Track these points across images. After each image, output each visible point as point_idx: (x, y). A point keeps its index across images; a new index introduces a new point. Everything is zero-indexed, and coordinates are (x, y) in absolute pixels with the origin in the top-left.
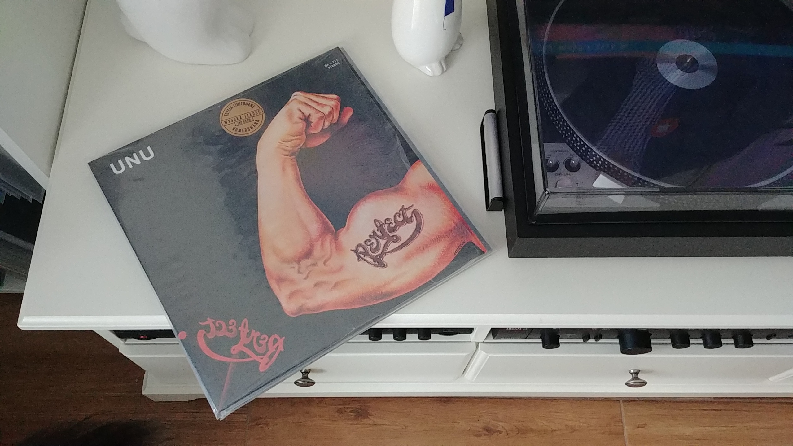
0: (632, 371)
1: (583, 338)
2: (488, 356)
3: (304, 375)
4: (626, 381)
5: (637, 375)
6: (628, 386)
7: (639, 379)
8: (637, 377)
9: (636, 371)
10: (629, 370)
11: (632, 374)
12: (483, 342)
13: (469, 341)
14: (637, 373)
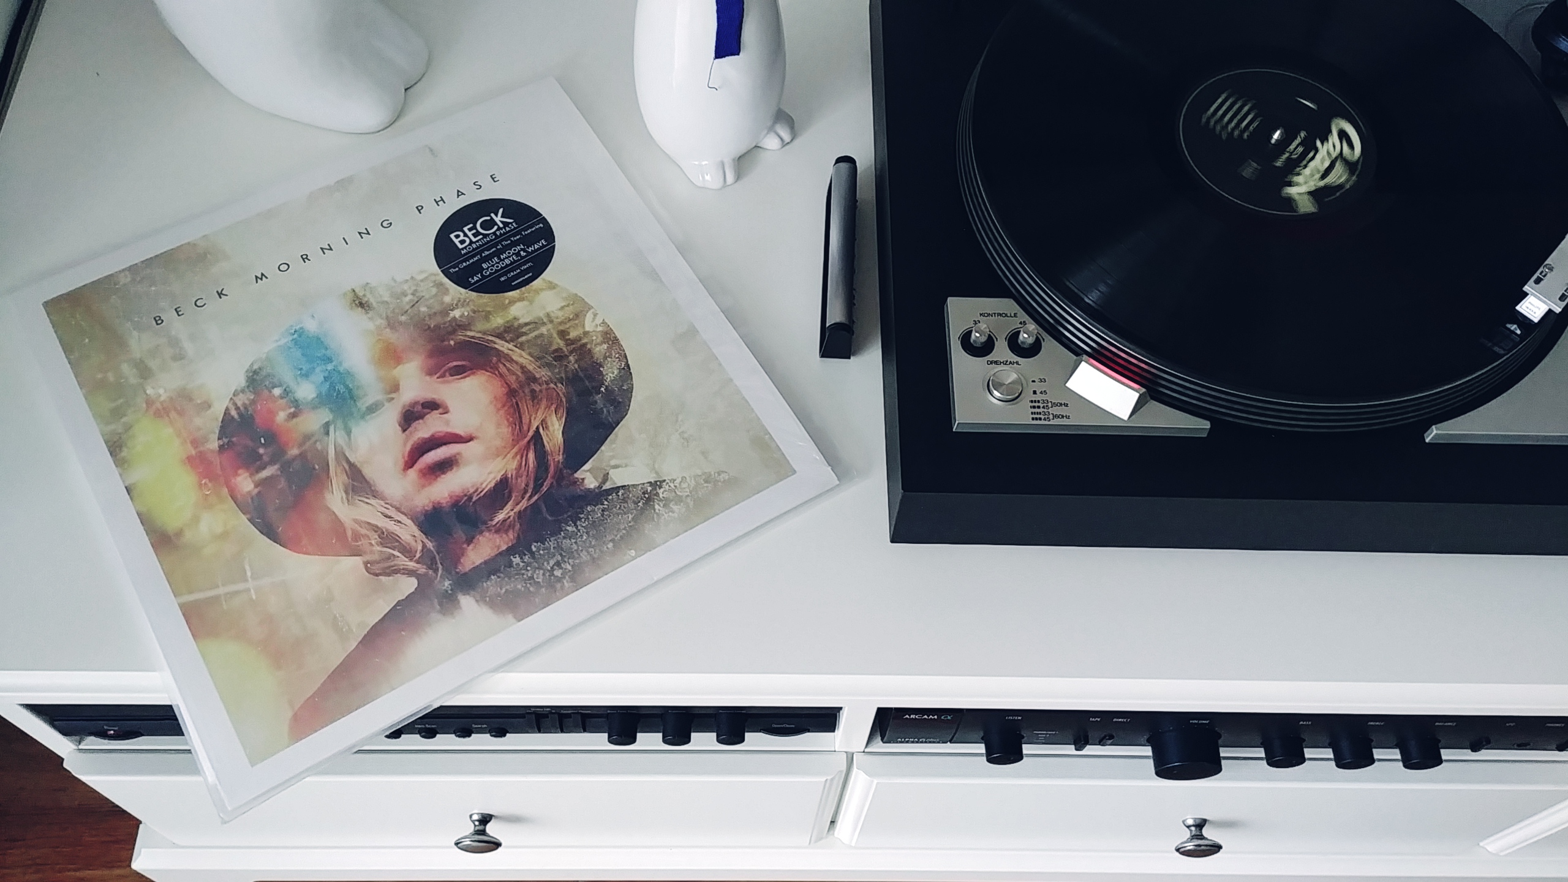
0: (1190, 822)
1: (1075, 744)
2: (873, 781)
3: (477, 828)
4: (1176, 845)
5: (1201, 830)
6: (1183, 853)
7: (1207, 839)
8: (1202, 835)
9: (1198, 822)
10: (1184, 819)
11: (1188, 827)
12: (864, 752)
13: (834, 750)
14: (1201, 824)
